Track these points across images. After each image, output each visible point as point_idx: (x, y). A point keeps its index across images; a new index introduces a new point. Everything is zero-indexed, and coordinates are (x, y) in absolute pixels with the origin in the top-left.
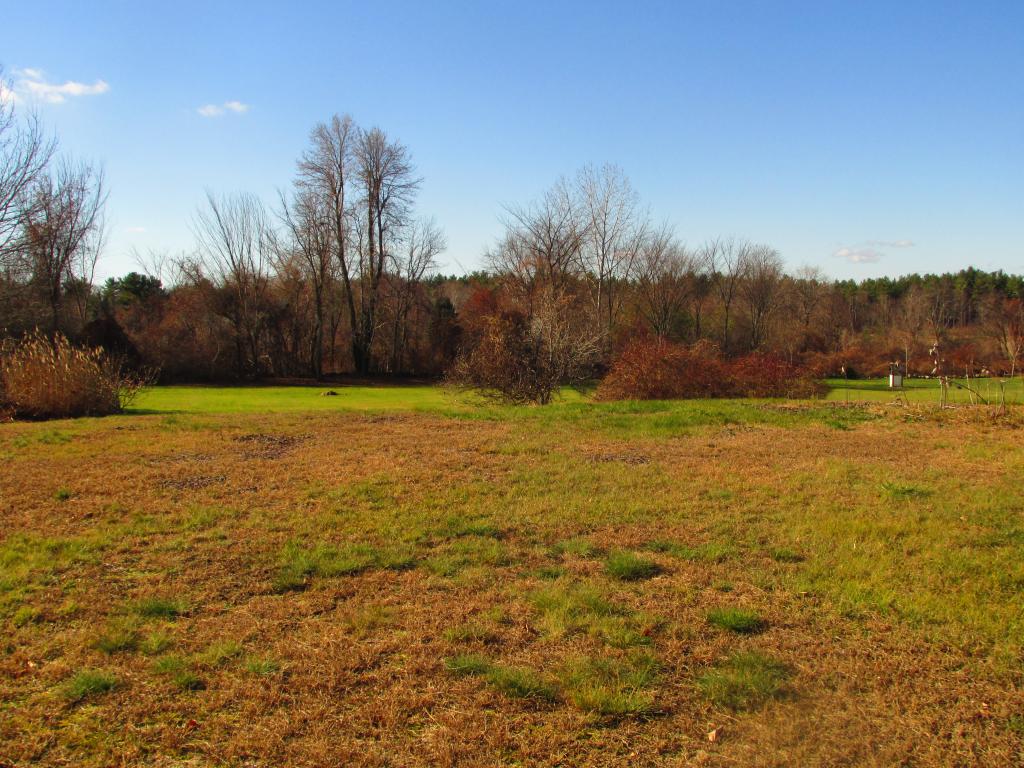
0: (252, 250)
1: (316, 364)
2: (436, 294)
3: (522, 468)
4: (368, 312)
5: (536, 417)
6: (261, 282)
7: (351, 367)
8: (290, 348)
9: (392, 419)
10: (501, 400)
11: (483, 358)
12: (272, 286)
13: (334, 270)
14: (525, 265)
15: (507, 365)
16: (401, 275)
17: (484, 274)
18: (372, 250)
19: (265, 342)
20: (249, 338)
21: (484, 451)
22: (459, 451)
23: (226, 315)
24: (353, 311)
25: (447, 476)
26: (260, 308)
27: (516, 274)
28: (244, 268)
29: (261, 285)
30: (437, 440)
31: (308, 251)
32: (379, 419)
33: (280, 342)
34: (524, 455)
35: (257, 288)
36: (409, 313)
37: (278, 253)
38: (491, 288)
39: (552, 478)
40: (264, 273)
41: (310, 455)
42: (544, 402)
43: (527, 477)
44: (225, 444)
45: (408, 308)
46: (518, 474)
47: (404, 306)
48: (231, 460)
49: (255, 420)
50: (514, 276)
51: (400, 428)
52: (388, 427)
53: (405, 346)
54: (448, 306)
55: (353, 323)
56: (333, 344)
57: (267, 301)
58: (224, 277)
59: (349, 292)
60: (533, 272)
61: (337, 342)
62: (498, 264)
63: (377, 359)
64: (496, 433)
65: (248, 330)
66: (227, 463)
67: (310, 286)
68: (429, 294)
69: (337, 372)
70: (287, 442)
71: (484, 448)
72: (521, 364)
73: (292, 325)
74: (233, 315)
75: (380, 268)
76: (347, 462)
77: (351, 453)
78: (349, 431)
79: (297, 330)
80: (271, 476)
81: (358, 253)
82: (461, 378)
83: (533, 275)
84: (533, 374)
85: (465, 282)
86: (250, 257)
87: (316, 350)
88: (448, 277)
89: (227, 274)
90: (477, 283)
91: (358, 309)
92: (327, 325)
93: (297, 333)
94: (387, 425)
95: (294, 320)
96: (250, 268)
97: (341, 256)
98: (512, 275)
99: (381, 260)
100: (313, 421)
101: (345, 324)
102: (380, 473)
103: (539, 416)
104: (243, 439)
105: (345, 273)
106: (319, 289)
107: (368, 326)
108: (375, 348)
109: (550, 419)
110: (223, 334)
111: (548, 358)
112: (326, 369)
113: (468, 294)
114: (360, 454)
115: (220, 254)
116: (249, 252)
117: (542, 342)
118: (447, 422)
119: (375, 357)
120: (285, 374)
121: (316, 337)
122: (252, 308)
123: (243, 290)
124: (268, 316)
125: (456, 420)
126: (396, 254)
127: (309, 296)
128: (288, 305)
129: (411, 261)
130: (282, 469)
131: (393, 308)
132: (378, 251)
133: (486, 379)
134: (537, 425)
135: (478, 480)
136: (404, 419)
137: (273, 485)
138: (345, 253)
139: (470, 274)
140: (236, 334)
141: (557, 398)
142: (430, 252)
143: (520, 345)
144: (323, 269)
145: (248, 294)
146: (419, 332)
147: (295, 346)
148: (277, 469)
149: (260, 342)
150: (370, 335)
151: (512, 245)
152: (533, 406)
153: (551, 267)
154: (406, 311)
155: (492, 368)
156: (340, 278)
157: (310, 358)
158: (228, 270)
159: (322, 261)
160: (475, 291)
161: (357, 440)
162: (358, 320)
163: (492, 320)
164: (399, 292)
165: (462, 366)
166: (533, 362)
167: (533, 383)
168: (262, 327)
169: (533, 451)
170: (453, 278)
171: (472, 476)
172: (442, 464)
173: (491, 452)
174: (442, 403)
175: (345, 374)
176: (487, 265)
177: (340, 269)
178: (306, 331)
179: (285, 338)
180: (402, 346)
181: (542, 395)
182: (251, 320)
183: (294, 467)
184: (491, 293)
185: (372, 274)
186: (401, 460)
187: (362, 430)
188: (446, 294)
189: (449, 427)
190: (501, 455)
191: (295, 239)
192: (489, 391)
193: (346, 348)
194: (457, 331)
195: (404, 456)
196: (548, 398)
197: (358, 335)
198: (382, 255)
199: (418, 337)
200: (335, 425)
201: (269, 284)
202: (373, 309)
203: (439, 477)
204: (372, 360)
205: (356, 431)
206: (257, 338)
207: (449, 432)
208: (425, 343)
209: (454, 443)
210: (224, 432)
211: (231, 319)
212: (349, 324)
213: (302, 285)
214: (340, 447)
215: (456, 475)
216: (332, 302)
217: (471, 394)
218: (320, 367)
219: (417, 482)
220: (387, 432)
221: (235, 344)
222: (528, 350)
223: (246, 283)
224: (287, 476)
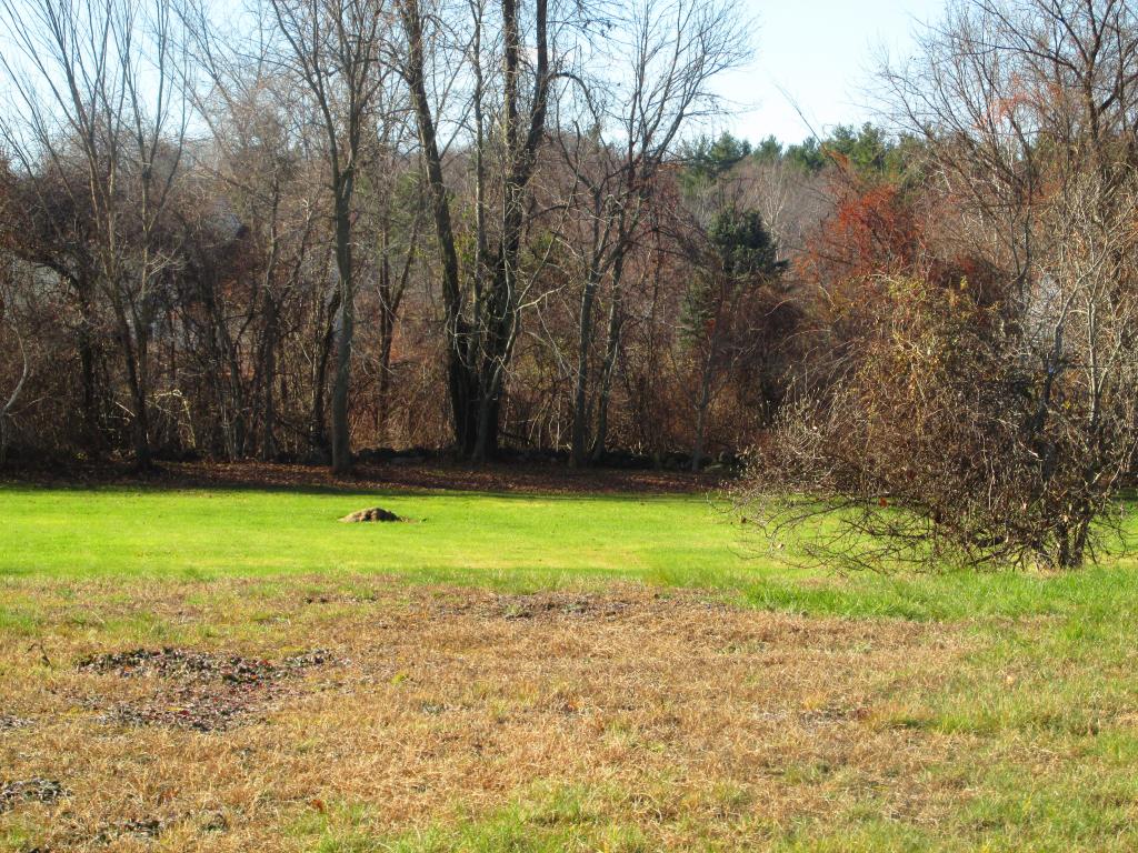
0: (134, 55)
1: (330, 420)
2: (716, 201)
3: (1013, 779)
4: (496, 260)
5: (1051, 610)
6: (160, 157)
7: (442, 431)
8: (248, 369)
9: (584, 607)
10: (927, 546)
11: (872, 410)
12: (193, 168)
13: (390, 120)
14: (1009, 108)
15: (948, 435)
16: (605, 138)
17: (872, 137)
18: (512, 58)
19: (171, 349)
20: (122, 336)
21: (884, 718)
22: (803, 719)
23: (47, 260)
24: (450, 250)
25: (766, 801)
26: (158, 241)
27: (977, 135)
28: (109, 112)
29: (162, 169)
30: (728, 679)
31: (310, 60)
32: (542, 606)
33: (217, 349)
34: (1016, 735)
35: (147, 176)
36: (628, 263)
37: (211, 63)
38: (893, 180)
39: (1111, 816)
40: (170, 130)
41: (325, 719)
42: (1069, 559)
43: (1027, 807)
44: (55, 676)
45: (628, 242)
46: (998, 798)
47: (615, 237)
48: (75, 730)
49: (146, 602)
50: (971, 143)
51: (612, 637)
52: (570, 633)
53: (614, 365)
54: (756, 237)
55: (452, 292)
56: (385, 356)
57: (181, 218)
58: (44, 139)
59: (440, 190)
60: (1031, 127)
61: (401, 350)
62: (915, 103)
63: (525, 409)
64: (921, 660)
65: (120, 311)
66: (62, 741)
67: (315, 175)
68: (691, 198)
69: (397, 446)
70: (247, 675)
71: (886, 710)
72: (992, 429)
73: (255, 291)
74: (71, 263)
75: (539, 116)
76: (444, 743)
77: (454, 719)
78: (445, 642)
79: (272, 310)
80: (202, 785)
81: (468, 65)
82: (798, 472)
83: (1031, 140)
84: (1031, 463)
85: (810, 160)
86: (126, 78)
87: (333, 375)
88: (755, 145)
89: (53, 131)
90: (851, 168)
91: (465, 244)
92: (365, 298)
93: (272, 322)
94: (566, 630)
95: (265, 276)
96: (128, 112)
97: (415, 79)
98: (963, 138)
99: (542, 91)
100: (333, 609)
101: (423, 295)
102: (549, 784)
103: (1059, 605)
104: (111, 662)
105: (428, 131)
106: (342, 181)
107: (498, 303)
108: (519, 373)
109: (1098, 616)
110: (40, 322)
111: (1082, 412)
112: (362, 438)
113: (816, 204)
114: (483, 721)
115: (34, 69)
116: (126, 61)
117: (1060, 361)
118: (760, 620)
119: (517, 398)
120: (231, 447)
121: (331, 334)
122: (130, 238)
123: (103, 179)
124: (179, 264)
125: (788, 616)
126: (590, 69)
127: (311, 198)
128: (243, 232)
129: (638, 95)
130: (235, 760)
131: (579, 243)
132: (534, 60)
133: (881, 479)
134: (1054, 638)
135: (867, 817)
136: (620, 609)
137: (209, 817)
138: (427, 69)
139: (825, 134)
140: (78, 320)
141: (1112, 541)
142: (700, 62)
143: (993, 370)
144: (356, 117)
145: (120, 195)
146: (660, 320)
147: (264, 359)
148: (221, 764)
149: (153, 348)
150: (502, 329)
151: (964, 44)
152: (1034, 572)
153: (1094, 115)
154: (619, 254)
155: (900, 443)
156: (411, 146)
157: (311, 399)
158: (59, 120)
159: (355, 90)
160: (842, 189)
161: (473, 674)
162: (463, 280)
163: (899, 286)
164: (597, 194)
165: (798, 435)
166: (1033, 423)
167: (1034, 493)
168: (160, 299)
169: (1046, 722)
170: (770, 148)
171: (846, 799)
172: (747, 759)
173: (909, 725)
174: (732, 553)
175: (423, 455)
176: (882, 106)
177: (413, 115)
178: (300, 316)
179: (234, 336)
180: (607, 365)
181: (1062, 531)
182: (127, 276)
183: (277, 756)
184: (897, 197)
185: (512, 135)
186: (616, 741)
187: (488, 640)
188: (747, 203)
189: (766, 637)
190: (938, 734)
191: (270, 20)
192: (887, 516)
193: (427, 372)
194: (782, 321)
195: (625, 729)
196: (1080, 542)
197: (463, 328)
198: (546, 73)
199: (658, 340)
200: (402, 624)
201: (183, 162)
202: (514, 246)
203: (740, 804)
204: (508, 409)
205: (468, 643)
206: (144, 334)
207: (768, 653)
208: (678, 359)
209: (785, 688)
210: (52, 637)
211: (64, 272)
212: (438, 294)
213: (289, 167)
214: (423, 694)
215: (797, 795)
216: (385, 223)
217: (829, 526)
218: (343, 430)
219: (670, 816)
220: (565, 649)
221: (76, 353)
222: (1018, 387)
223: (112, 159)
224: (255, 785)
